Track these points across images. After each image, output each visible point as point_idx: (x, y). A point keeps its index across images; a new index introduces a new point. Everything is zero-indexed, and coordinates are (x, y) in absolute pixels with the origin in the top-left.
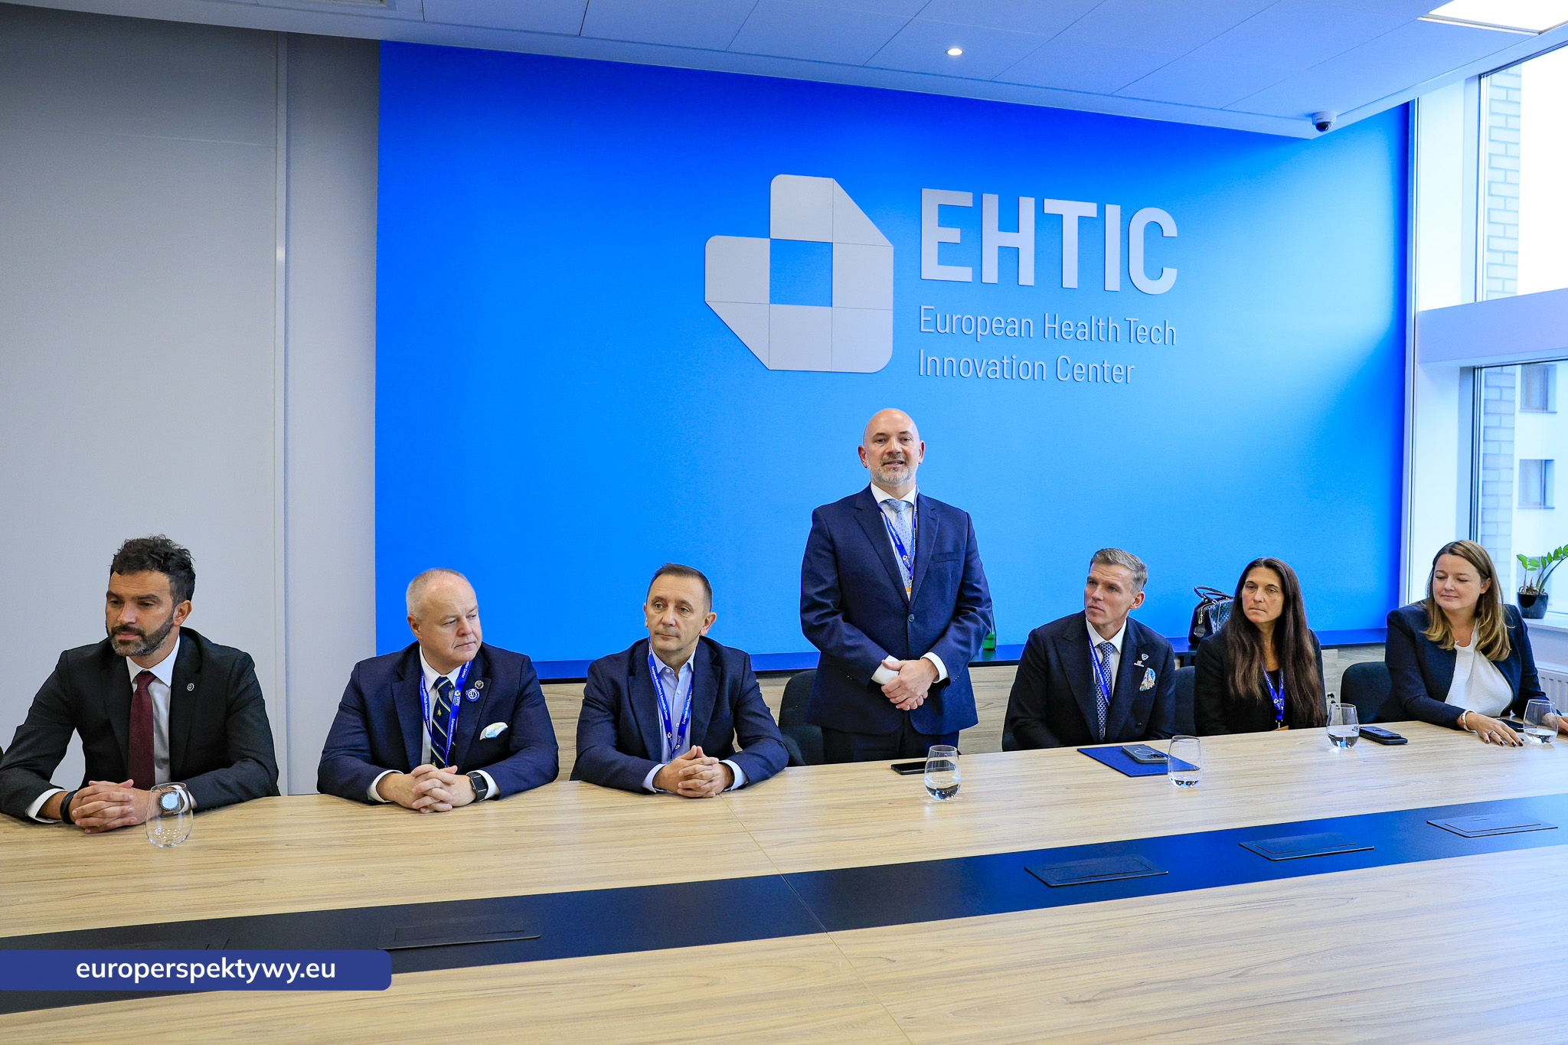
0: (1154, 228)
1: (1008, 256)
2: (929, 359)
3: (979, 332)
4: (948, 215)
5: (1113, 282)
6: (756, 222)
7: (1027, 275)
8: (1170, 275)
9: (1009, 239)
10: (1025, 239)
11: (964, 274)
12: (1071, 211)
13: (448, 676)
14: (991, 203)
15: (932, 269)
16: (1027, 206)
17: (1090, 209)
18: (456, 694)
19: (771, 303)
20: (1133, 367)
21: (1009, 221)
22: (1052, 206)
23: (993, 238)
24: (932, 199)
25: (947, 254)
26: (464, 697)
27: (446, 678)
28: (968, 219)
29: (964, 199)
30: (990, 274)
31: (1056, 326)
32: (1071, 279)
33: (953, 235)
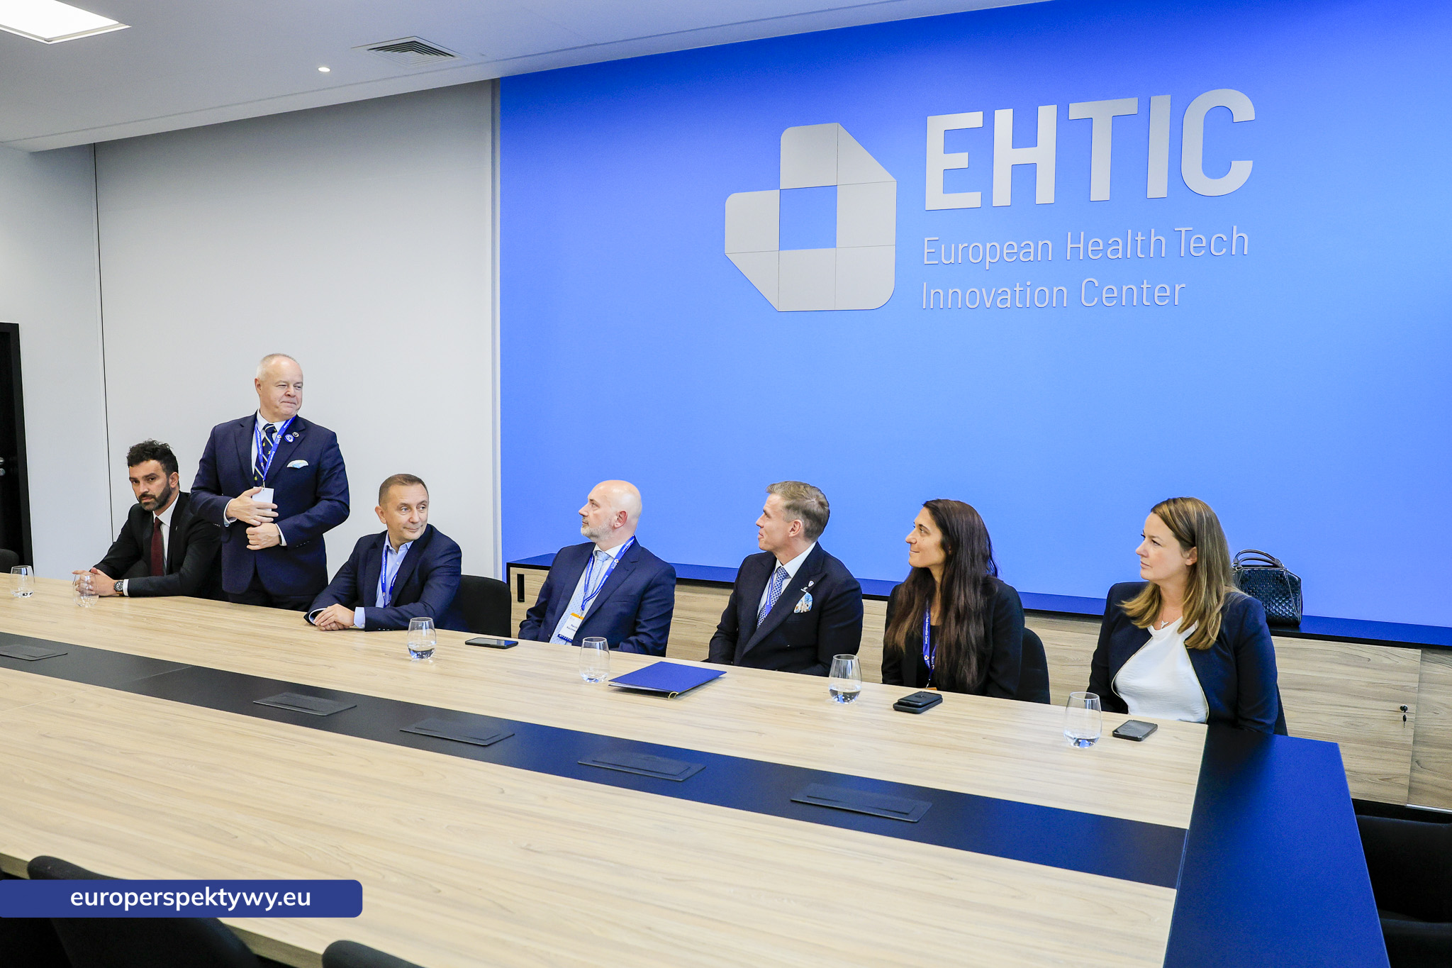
0: (1220, 117)
1: (1024, 175)
2: (933, 292)
3: (988, 259)
4: (954, 140)
5: (1158, 186)
6: (767, 175)
7: (1045, 192)
8: (1241, 171)
9: (1024, 156)
10: (1044, 154)
11: (972, 199)
12: (1103, 112)
14: (1004, 119)
15: (936, 197)
16: (1047, 116)
17: (1128, 106)
19: (782, 247)
20: (1182, 286)
21: (1025, 135)
22: (1077, 111)
23: (1005, 155)
24: (938, 125)
25: (953, 180)
28: (980, 142)
29: (973, 119)
30: (1002, 194)
31: (1081, 246)
32: (1100, 189)
33: (960, 160)
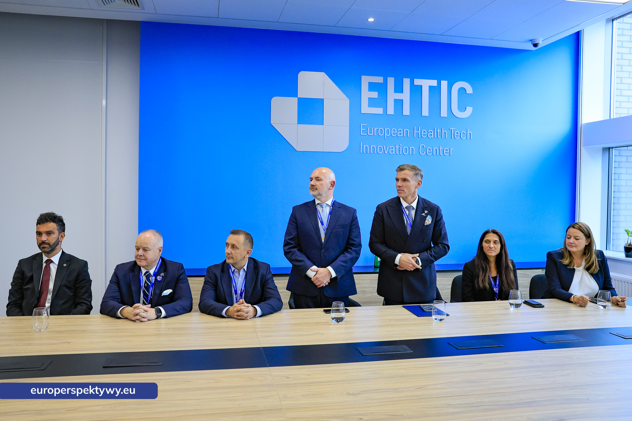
0: (462, 90)
1: (399, 103)
2: (364, 146)
3: (386, 135)
4: (372, 87)
5: (444, 113)
6: (292, 91)
7: (406, 111)
8: (469, 110)
9: (399, 96)
10: (406, 96)
11: (379, 111)
12: (426, 84)
13: (150, 271)
14: (391, 81)
16: (407, 82)
17: (434, 83)
18: (153, 278)
19: (298, 123)
20: (452, 149)
21: (399, 89)
22: (417, 82)
23: (392, 96)
24: (366, 80)
25: (372, 102)
26: (156, 279)
27: (149, 272)
28: (381, 88)
29: (380, 80)
30: (391, 110)
31: (419, 132)
32: (425, 112)
33: (375, 95)
